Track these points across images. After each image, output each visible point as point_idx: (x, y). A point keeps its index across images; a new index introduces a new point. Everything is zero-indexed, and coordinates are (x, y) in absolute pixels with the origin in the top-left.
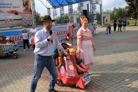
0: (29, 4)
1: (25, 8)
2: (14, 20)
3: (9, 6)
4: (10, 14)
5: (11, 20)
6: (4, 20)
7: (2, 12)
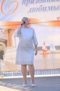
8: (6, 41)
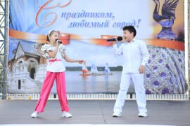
0: (177, 12)
1: (160, 28)
2: (112, 69)
3: (101, 20)
4: (102, 48)
5: (101, 69)
6: (79, 69)
7: (77, 40)
8: (40, 57)
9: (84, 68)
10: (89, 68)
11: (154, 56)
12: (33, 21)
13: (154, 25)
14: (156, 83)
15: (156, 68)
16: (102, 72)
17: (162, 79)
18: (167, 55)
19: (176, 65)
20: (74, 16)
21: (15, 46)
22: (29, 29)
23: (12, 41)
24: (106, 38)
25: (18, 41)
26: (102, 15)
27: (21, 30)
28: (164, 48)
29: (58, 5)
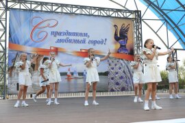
5: (81, 74)
8: (34, 65)
9: (69, 74)
10: (72, 74)
11: (116, 65)
12: (28, 37)
13: (115, 43)
14: (117, 84)
15: (117, 73)
16: (81, 77)
17: (121, 81)
18: (124, 64)
19: (129, 71)
20: (60, 34)
21: (14, 56)
22: (26, 43)
23: (11, 52)
24: (83, 51)
25: (16, 52)
26: (81, 34)
27: (19, 43)
28: (122, 59)
29: (48, 26)
